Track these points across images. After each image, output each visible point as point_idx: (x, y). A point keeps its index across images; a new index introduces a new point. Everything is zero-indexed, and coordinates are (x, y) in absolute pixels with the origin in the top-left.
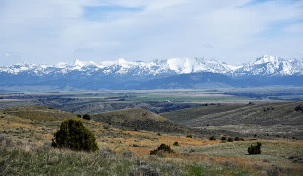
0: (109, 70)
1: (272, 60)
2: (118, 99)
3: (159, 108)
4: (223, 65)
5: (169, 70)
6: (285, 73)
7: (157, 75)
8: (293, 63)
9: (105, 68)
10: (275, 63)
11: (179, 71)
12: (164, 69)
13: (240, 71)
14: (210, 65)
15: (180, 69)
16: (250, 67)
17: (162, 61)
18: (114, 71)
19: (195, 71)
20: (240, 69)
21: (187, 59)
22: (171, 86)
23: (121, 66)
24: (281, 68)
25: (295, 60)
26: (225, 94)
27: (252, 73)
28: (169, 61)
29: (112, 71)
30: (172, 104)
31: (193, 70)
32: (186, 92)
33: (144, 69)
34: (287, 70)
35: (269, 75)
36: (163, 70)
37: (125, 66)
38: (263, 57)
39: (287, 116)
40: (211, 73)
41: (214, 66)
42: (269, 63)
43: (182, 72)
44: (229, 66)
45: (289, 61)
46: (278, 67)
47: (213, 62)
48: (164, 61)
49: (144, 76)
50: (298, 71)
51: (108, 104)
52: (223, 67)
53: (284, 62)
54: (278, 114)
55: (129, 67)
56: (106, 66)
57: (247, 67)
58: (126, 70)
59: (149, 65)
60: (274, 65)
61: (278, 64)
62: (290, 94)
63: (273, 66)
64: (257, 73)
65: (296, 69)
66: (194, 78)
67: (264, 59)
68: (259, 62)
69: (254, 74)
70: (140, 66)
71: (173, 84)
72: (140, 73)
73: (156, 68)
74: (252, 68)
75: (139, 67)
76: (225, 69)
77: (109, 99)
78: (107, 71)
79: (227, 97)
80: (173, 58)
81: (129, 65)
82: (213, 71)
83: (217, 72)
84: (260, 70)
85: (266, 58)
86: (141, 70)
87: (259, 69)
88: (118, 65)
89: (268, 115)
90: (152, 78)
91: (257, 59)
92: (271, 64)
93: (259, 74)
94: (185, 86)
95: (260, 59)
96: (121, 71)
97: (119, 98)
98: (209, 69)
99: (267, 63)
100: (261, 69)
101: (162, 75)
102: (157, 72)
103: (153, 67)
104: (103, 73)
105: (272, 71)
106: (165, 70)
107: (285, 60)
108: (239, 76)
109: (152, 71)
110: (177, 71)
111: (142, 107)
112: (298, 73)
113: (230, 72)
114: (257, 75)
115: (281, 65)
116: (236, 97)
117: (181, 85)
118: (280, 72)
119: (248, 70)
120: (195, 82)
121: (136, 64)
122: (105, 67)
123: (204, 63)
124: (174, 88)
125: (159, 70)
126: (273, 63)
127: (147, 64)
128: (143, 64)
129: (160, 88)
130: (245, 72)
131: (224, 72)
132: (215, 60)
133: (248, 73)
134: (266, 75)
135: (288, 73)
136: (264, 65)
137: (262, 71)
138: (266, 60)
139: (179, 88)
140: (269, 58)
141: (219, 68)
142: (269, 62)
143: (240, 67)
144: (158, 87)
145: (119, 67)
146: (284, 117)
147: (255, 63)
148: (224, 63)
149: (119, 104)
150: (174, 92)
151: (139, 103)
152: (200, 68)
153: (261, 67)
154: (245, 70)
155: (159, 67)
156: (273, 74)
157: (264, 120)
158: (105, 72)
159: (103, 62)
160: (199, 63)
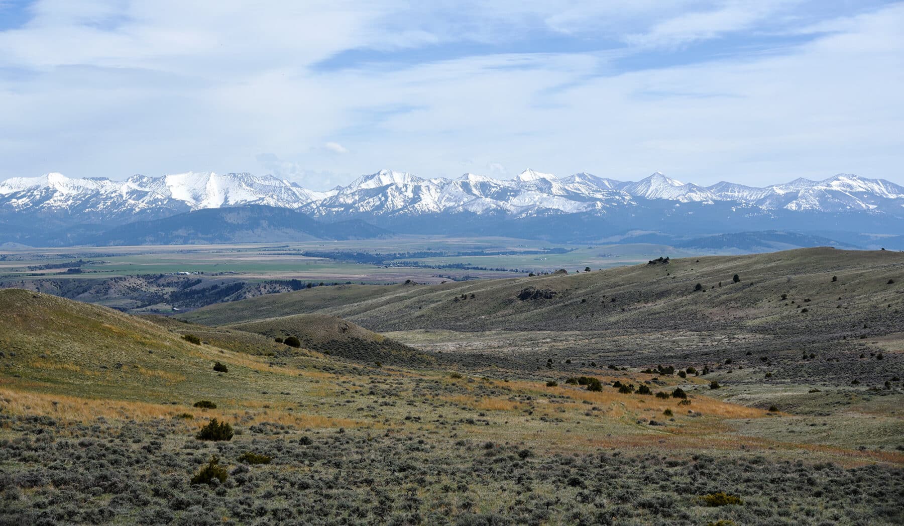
0: (25, 200)
1: (398, 179)
2: (66, 270)
3: (169, 290)
4: (294, 189)
5: (170, 199)
6: (425, 208)
7: (143, 211)
8: (441, 187)
9: (13, 195)
10: (406, 186)
11: (194, 202)
12: (159, 197)
13: (331, 203)
14: (264, 189)
15: (197, 198)
16: (353, 194)
17: (154, 180)
18: (37, 203)
19: (232, 202)
20: (331, 198)
21: (213, 174)
22: (178, 237)
23: (55, 191)
24: (416, 199)
25: (445, 179)
26: (307, 254)
27: (357, 209)
28: (171, 180)
29: (32, 201)
30: (199, 281)
31: (226, 199)
32: (219, 251)
33: (111, 198)
34: (430, 201)
35: (394, 212)
36: (156, 200)
37: (65, 191)
38: (379, 173)
39: (506, 312)
40: (268, 207)
41: (274, 191)
42: (393, 187)
43: (201, 206)
44: (307, 191)
45: (433, 181)
46: (411, 195)
47: (273, 183)
48: (158, 180)
49: (111, 213)
50: (452, 204)
51: (47, 280)
52: (294, 194)
53: (423, 184)
54: (485, 308)
55: (74, 193)
56: (15, 190)
57: (347, 195)
58: (66, 200)
59: (124, 189)
60: (403, 190)
61: (410, 189)
62: (440, 255)
63: (401, 193)
64: (368, 209)
65: (449, 200)
66: (231, 218)
67: (382, 177)
68: (371, 184)
69: (362, 209)
70: (102, 191)
71: (181, 232)
72: (101, 206)
73: (140, 195)
74: (357, 198)
75: (98, 193)
76: (297, 200)
77: (40, 268)
78: (20, 202)
79: (315, 261)
80: (181, 173)
81: (74, 188)
82: (272, 203)
83: (281, 204)
84: (375, 201)
85: (384, 174)
86: (106, 199)
87: (371, 200)
88: (47, 189)
89: (466, 308)
90: (133, 219)
91: (367, 178)
92: (397, 187)
93: (373, 211)
94: (210, 236)
95: (373, 176)
96: (56, 202)
97: (64, 266)
98: (263, 199)
99: (387, 187)
100: (376, 199)
101: (156, 211)
102: (142, 205)
103: (132, 193)
104: (11, 206)
105: (399, 203)
106: (161, 200)
107: (424, 181)
108: (329, 214)
109: (131, 202)
110: (190, 202)
111: (129, 288)
112: (450, 208)
113: (309, 204)
114: (367, 212)
115: (417, 190)
116: (332, 262)
117: (200, 235)
118: (416, 205)
119: (349, 201)
120: (234, 228)
121: (91, 186)
122: (16, 193)
123: (251, 185)
124: (185, 243)
125: (147, 199)
126: (400, 186)
127: (118, 186)
128: (108, 187)
129: (153, 242)
130: (341, 205)
131: (296, 206)
132: (275, 179)
133: (347, 207)
134: (386, 213)
135: (431, 208)
136: (382, 190)
137: (378, 203)
138: (386, 181)
139: (197, 241)
140: (392, 177)
141: (285, 196)
142: (391, 185)
143: (330, 194)
144: (147, 239)
145: (49, 193)
146: (499, 314)
147: (364, 186)
148: (295, 185)
149: (74, 280)
150: (189, 252)
151: (121, 279)
152: (241, 196)
153: (377, 195)
154: (341, 200)
155: (147, 193)
156: (401, 209)
157: (457, 319)
158: (15, 205)
159: (9, 181)
160: (240, 185)
